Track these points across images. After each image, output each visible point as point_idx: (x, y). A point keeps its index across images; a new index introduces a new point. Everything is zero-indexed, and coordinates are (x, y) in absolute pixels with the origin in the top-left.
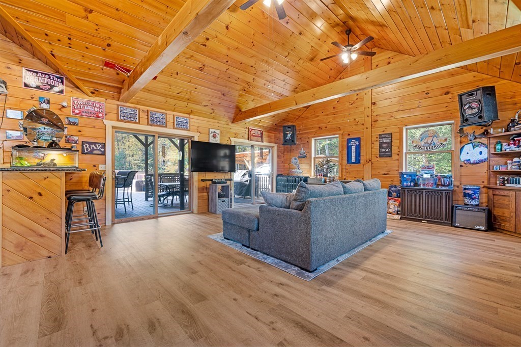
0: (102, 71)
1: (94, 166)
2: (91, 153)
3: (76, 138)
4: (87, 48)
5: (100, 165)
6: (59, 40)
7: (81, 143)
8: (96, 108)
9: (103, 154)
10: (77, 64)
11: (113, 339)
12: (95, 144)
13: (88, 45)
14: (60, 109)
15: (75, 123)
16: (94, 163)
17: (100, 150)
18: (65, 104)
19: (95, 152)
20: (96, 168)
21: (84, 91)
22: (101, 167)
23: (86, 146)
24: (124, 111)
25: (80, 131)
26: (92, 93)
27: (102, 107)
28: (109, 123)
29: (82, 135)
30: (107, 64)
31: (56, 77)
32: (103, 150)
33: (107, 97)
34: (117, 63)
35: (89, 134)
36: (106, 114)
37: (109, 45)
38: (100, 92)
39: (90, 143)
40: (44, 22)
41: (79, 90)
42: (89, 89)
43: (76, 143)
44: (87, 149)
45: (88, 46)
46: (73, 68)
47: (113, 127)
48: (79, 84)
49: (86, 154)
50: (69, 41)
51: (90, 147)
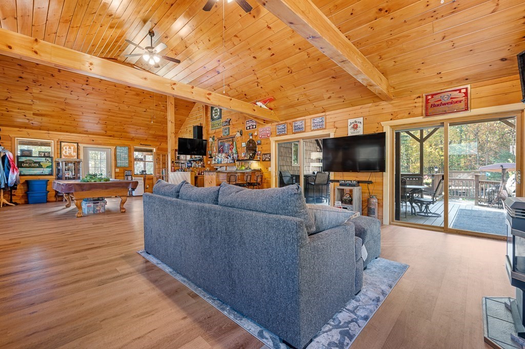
3: (260, 152)
5: (269, 168)
7: (262, 154)
8: (267, 131)
9: (270, 160)
14: (255, 137)
17: (269, 158)
18: (256, 134)
19: (266, 160)
21: (261, 123)
22: (269, 170)
24: (279, 128)
25: (262, 148)
26: (264, 123)
27: (270, 130)
31: (254, 120)
36: (271, 134)
47: (276, 141)
49: (263, 161)
51: (265, 157)
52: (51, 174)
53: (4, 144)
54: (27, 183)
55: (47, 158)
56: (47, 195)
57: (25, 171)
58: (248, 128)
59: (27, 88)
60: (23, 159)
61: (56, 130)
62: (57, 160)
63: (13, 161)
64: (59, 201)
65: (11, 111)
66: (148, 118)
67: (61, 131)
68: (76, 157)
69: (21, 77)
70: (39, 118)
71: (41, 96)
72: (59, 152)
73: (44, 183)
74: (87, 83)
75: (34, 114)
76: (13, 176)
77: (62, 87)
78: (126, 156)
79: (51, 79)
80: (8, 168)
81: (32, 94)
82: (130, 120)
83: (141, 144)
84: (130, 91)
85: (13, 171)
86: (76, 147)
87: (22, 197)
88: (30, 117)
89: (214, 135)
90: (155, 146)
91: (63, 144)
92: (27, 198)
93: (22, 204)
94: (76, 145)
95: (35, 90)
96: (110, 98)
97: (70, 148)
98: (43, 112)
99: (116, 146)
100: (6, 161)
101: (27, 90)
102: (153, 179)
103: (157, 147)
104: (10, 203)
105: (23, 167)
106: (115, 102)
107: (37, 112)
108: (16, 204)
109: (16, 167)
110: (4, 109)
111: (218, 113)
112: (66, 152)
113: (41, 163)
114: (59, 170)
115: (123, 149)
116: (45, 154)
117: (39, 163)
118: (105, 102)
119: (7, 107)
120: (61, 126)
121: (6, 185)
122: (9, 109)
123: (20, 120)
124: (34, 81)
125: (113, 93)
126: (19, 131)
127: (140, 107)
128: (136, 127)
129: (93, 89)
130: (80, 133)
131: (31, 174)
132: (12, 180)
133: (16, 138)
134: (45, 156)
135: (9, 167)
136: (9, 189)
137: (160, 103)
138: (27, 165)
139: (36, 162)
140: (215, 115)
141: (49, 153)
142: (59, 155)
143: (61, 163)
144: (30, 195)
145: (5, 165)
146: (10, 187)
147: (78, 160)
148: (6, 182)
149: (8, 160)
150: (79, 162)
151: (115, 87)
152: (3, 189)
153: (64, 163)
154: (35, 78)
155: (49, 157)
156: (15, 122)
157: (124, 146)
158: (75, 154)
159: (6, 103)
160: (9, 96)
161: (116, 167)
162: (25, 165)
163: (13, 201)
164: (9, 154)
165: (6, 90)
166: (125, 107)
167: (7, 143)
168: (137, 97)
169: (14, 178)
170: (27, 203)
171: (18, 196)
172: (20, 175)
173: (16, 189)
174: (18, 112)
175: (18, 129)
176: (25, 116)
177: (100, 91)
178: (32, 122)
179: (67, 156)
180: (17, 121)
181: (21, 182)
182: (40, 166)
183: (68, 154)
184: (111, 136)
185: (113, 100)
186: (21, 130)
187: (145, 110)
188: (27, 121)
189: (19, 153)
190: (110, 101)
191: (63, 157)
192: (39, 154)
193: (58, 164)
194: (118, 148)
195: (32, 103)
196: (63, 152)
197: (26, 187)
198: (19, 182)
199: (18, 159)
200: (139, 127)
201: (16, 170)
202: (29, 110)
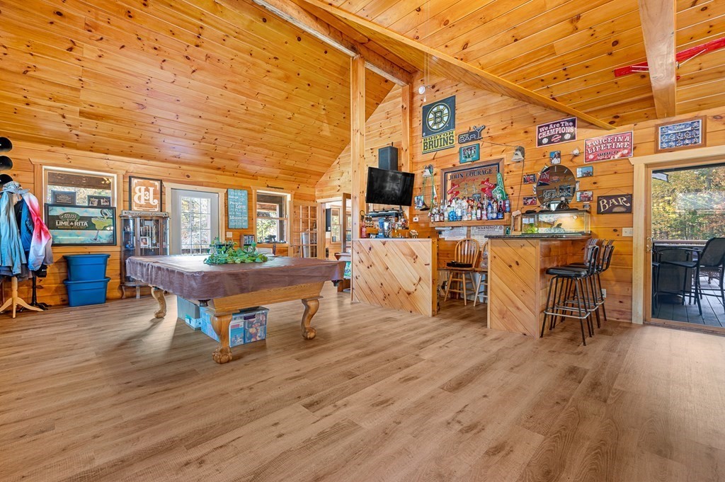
0: (616, 86)
1: (615, 230)
2: (610, 212)
3: (590, 194)
4: (587, 67)
5: (623, 229)
6: (555, 78)
7: (596, 199)
8: (618, 144)
9: (629, 211)
10: (581, 94)
11: (461, 427)
12: (616, 197)
13: (587, 62)
14: (571, 160)
15: (589, 173)
16: (615, 226)
17: (624, 206)
18: (576, 152)
19: (615, 210)
20: (617, 233)
21: (600, 126)
22: (626, 232)
23: (603, 202)
24: (670, 132)
25: (595, 183)
26: (611, 123)
27: (628, 138)
28: (638, 162)
29: (598, 188)
30: (619, 73)
31: (567, 121)
32: (629, 205)
33: (635, 119)
34: (632, 63)
35: (608, 184)
36: (635, 148)
37: (615, 43)
38: (623, 117)
39: (608, 198)
40: (535, 69)
41: (594, 127)
42: (605, 121)
43: (589, 200)
44: (604, 206)
45: (587, 65)
46: (579, 102)
47: (647, 166)
48: (591, 118)
49: (603, 213)
50: (565, 73)
51: (608, 203)
52: (113, 243)
53: (21, 178)
54: (67, 261)
55: (105, 211)
56: (106, 287)
57: (64, 237)
58: (545, 141)
59: (70, 45)
60: (57, 211)
61: (122, 153)
62: (124, 214)
63: (39, 215)
64: (128, 297)
65: (35, 103)
66: (291, 133)
67: (130, 155)
68: (157, 209)
69: (59, 14)
70: (90, 124)
71: (101, 69)
72: (127, 198)
73: (101, 261)
74: (198, 42)
75: (82, 113)
76: (39, 248)
77: (145, 48)
78: (245, 207)
79: (125, 23)
80: (28, 229)
81: (83, 63)
82: (261, 135)
83: (268, 186)
84: (275, 70)
85: (40, 237)
86: (158, 188)
87: (57, 290)
88: (74, 119)
89: (432, 163)
90: (289, 190)
91: (134, 181)
92: (67, 293)
93: (57, 306)
94: (157, 184)
95: (88, 51)
96: (236, 83)
97: (147, 190)
98: (101, 111)
99: (227, 187)
100: (24, 214)
101: (70, 49)
102: (287, 251)
103: (294, 192)
104: (32, 305)
105: (57, 228)
106: (242, 94)
107: (88, 109)
108: (44, 306)
109: (45, 227)
110: (20, 97)
111: (445, 119)
112: (139, 198)
113: (93, 220)
114: (127, 234)
115: (239, 194)
116: (99, 202)
117: (89, 219)
118: (225, 92)
119: (25, 93)
120: (132, 144)
121: (25, 266)
122: (31, 99)
123: (53, 126)
124: (89, 28)
125: (244, 73)
126: (49, 151)
127: (285, 109)
128: (267, 151)
129: (208, 57)
130: (165, 161)
131: (73, 242)
132: (36, 255)
133: (44, 167)
134: (99, 206)
135: (31, 227)
136: (31, 276)
137: (321, 100)
138: (66, 223)
139: (82, 219)
140: (435, 123)
141: (108, 199)
142: (127, 204)
143: (131, 222)
144: (73, 288)
145: (23, 223)
146: (32, 271)
147: (162, 214)
148: (24, 262)
149: (29, 211)
150: (165, 218)
151: (249, 57)
152: (17, 275)
153: (138, 219)
154: (90, 18)
155: (109, 207)
156: (41, 129)
157: (241, 188)
158: (156, 202)
159: (22, 82)
160: (31, 64)
161: (228, 228)
162: (61, 223)
163: (38, 301)
164: (31, 200)
165: (24, 48)
166: (258, 106)
167: (27, 177)
168: (285, 85)
169: (41, 252)
170: (66, 303)
171: (48, 290)
172: (54, 245)
173: (44, 275)
174: (50, 108)
175: (48, 147)
176: (64, 117)
177: (220, 64)
178: (77, 133)
179: (141, 206)
180: (45, 130)
181: (55, 260)
182: (91, 226)
183: (143, 202)
184: (219, 169)
185: (239, 88)
186: (54, 148)
187: (290, 115)
188: (67, 130)
189: (49, 200)
190: (235, 90)
191: (134, 208)
192: (89, 200)
193: (126, 221)
194: (231, 192)
195: (78, 85)
196: (135, 198)
197: (63, 270)
198: (51, 258)
199: (47, 211)
200: (271, 152)
201: (46, 233)
202: (73, 104)
